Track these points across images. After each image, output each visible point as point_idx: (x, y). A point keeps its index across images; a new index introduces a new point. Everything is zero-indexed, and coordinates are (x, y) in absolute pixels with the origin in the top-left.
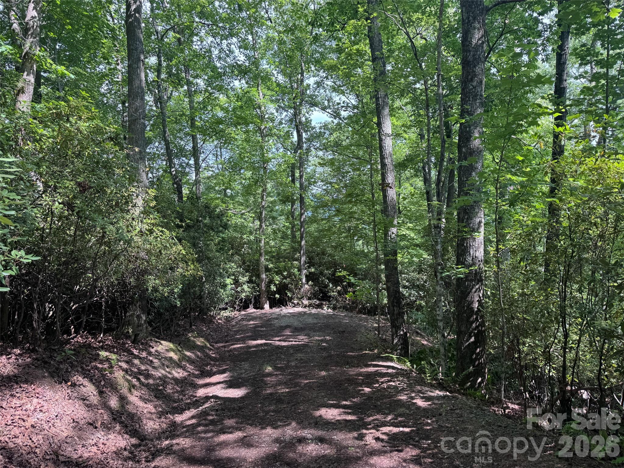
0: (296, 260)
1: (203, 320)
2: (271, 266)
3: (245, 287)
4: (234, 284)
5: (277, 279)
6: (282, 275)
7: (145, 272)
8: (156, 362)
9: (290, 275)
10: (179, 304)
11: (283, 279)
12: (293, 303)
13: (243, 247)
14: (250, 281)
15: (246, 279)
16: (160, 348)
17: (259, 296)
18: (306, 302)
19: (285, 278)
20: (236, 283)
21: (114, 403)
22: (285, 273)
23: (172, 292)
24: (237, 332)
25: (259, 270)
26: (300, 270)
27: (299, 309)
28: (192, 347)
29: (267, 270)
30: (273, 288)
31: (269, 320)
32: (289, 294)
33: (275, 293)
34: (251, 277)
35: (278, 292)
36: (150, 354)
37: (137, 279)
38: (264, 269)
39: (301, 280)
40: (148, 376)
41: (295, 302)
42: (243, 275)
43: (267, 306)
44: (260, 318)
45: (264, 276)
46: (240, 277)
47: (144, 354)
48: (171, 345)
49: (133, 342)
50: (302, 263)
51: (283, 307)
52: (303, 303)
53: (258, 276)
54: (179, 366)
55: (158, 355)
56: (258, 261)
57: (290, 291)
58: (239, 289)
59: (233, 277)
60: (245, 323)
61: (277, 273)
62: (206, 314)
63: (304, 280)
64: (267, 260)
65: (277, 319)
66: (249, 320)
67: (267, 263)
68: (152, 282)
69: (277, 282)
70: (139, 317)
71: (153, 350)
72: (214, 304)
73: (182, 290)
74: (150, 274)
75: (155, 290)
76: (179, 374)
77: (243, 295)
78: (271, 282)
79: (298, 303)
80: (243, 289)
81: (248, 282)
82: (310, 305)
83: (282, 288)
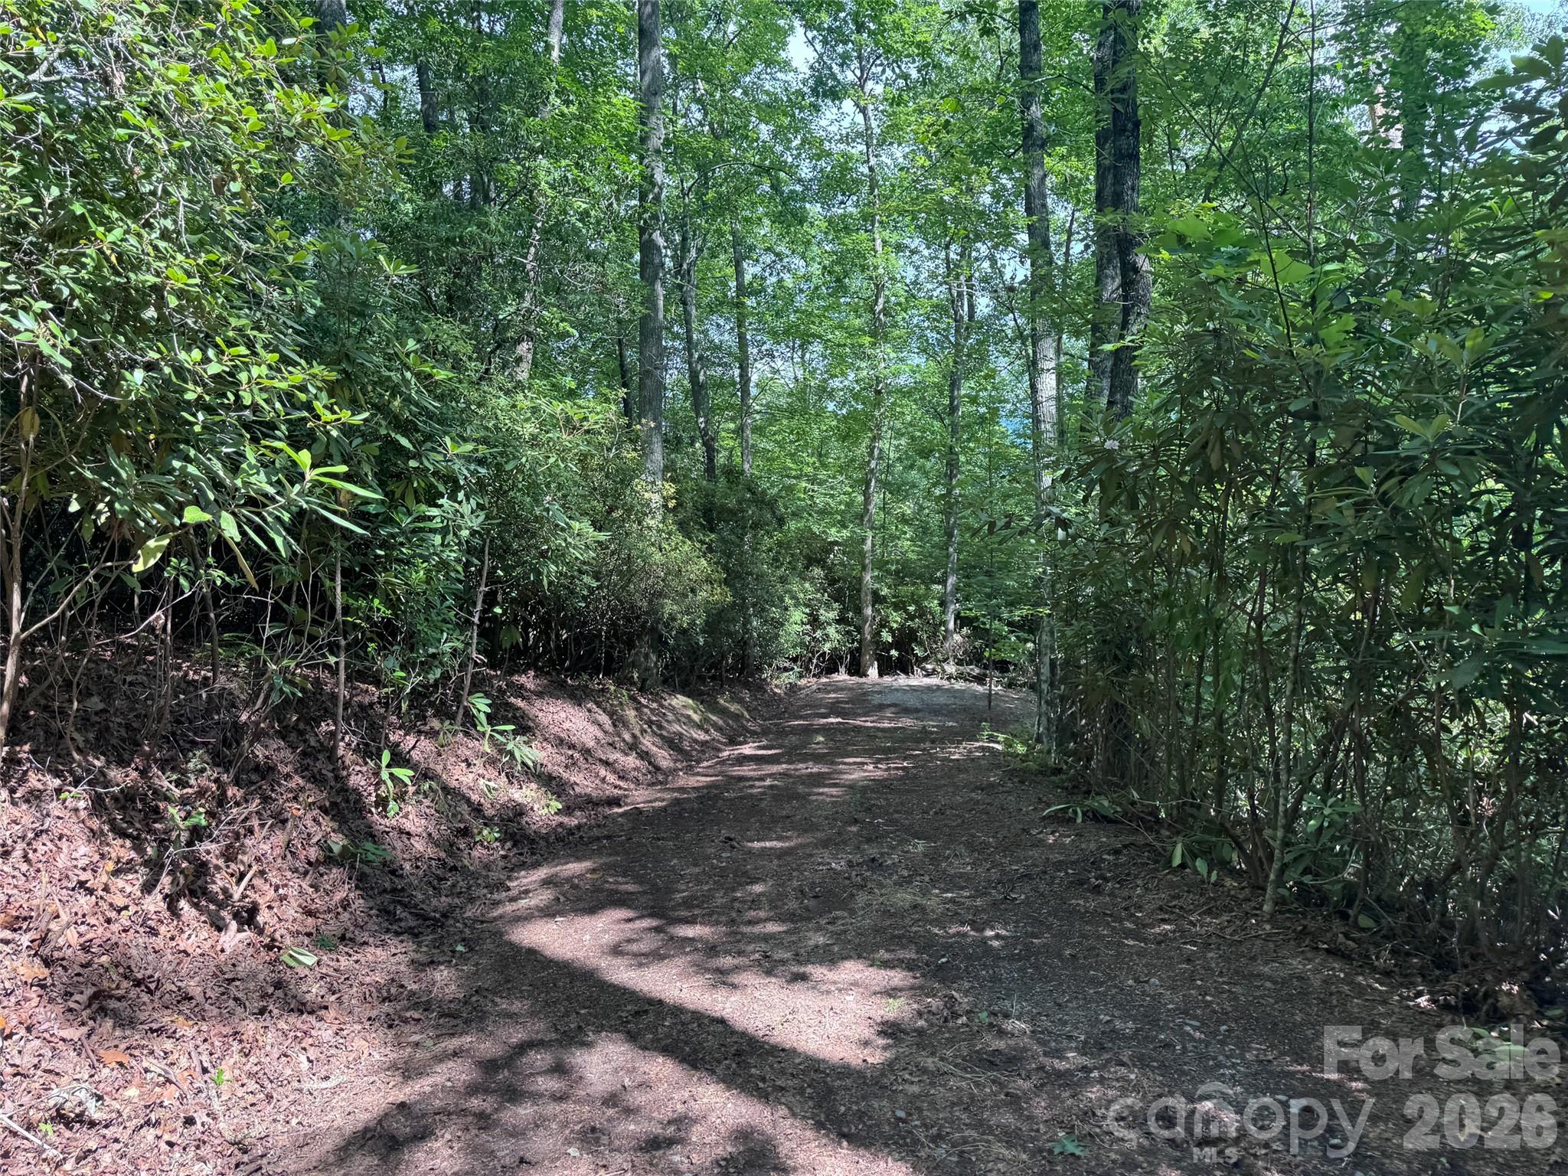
0: (939, 583)
1: (747, 685)
2: (885, 591)
3: (831, 630)
4: (809, 623)
5: (896, 618)
6: (906, 611)
7: (660, 594)
8: (670, 716)
9: (922, 612)
10: (701, 642)
11: (906, 620)
12: (923, 669)
13: (832, 551)
14: (841, 620)
15: (833, 615)
16: (674, 702)
17: (858, 650)
18: (951, 668)
19: (911, 618)
20: (814, 621)
21: (627, 737)
22: (912, 608)
23: (692, 623)
24: (805, 706)
25: (860, 599)
26: (942, 604)
27: (934, 681)
28: (723, 712)
29: (877, 599)
30: (886, 637)
31: (865, 694)
32: (918, 651)
33: (891, 646)
34: (842, 612)
35: (896, 644)
36: (662, 706)
37: (650, 602)
38: (869, 598)
39: (944, 623)
40: (660, 727)
41: (929, 667)
42: (828, 607)
43: (873, 672)
44: (851, 689)
45: (869, 611)
46: (822, 611)
47: (655, 705)
48: (690, 701)
49: (640, 690)
50: (949, 589)
51: (903, 676)
52: (944, 671)
53: (859, 611)
54: (700, 727)
55: (673, 709)
56: (860, 580)
57: (921, 644)
58: (818, 634)
59: (807, 611)
60: (820, 695)
61: (897, 607)
62: (752, 676)
63: (951, 626)
64: (877, 579)
65: (880, 692)
66: (829, 692)
67: (877, 586)
68: (669, 607)
69: (895, 626)
70: (647, 656)
71: (666, 703)
72: (768, 657)
73: (706, 622)
74: (666, 597)
75: (673, 618)
76: (701, 736)
77: (827, 647)
78: (884, 624)
79: (934, 670)
80: (827, 635)
81: (838, 622)
82: (961, 676)
83: (905, 639)
